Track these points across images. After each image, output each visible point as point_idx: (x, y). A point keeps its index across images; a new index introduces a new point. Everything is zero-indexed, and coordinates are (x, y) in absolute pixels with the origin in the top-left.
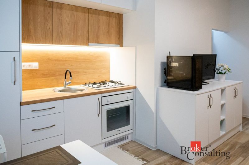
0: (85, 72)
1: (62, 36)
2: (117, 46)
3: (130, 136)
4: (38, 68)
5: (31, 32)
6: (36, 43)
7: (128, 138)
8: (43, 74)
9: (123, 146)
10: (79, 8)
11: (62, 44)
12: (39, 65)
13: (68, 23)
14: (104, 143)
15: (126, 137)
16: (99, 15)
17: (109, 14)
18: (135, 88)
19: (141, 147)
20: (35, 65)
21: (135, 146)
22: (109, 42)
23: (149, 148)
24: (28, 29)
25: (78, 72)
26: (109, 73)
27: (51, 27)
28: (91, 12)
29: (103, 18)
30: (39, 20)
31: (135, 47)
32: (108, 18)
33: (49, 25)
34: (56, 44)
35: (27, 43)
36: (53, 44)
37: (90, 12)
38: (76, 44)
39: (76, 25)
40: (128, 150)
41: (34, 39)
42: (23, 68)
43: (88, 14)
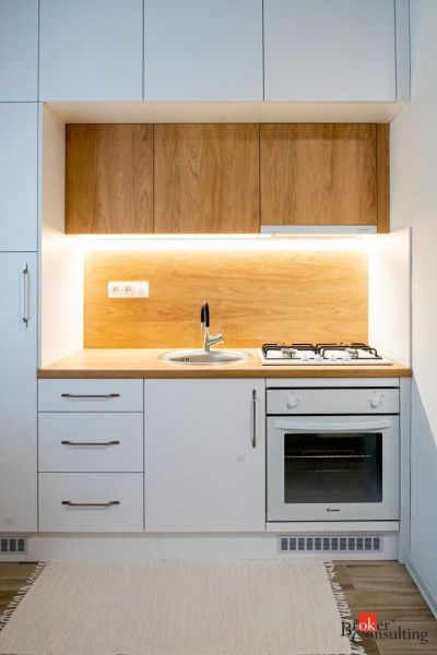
0: (279, 313)
1: (179, 211)
2: (367, 231)
3: (386, 542)
4: (146, 295)
5: (101, 206)
6: (113, 232)
7: (377, 547)
8: (160, 312)
9: (349, 566)
10: (229, 127)
11: (178, 232)
12: (151, 288)
13: (196, 175)
14: (278, 534)
15: (373, 542)
16: (295, 137)
17: (331, 131)
18: (409, 374)
19: (412, 594)
20: (141, 289)
21: (386, 583)
22: (332, 218)
23: (429, 609)
24: (94, 200)
25: (257, 312)
26: (366, 319)
27: (149, 190)
28: (268, 132)
29: (311, 148)
30: (121, 174)
31: (407, 231)
32: (329, 142)
33: (146, 185)
34: (161, 232)
35: (92, 232)
36: (153, 232)
37: (262, 133)
38: (219, 231)
39: (218, 179)
40: (346, 587)
41: (108, 222)
42: (111, 295)
43: (256, 142)
